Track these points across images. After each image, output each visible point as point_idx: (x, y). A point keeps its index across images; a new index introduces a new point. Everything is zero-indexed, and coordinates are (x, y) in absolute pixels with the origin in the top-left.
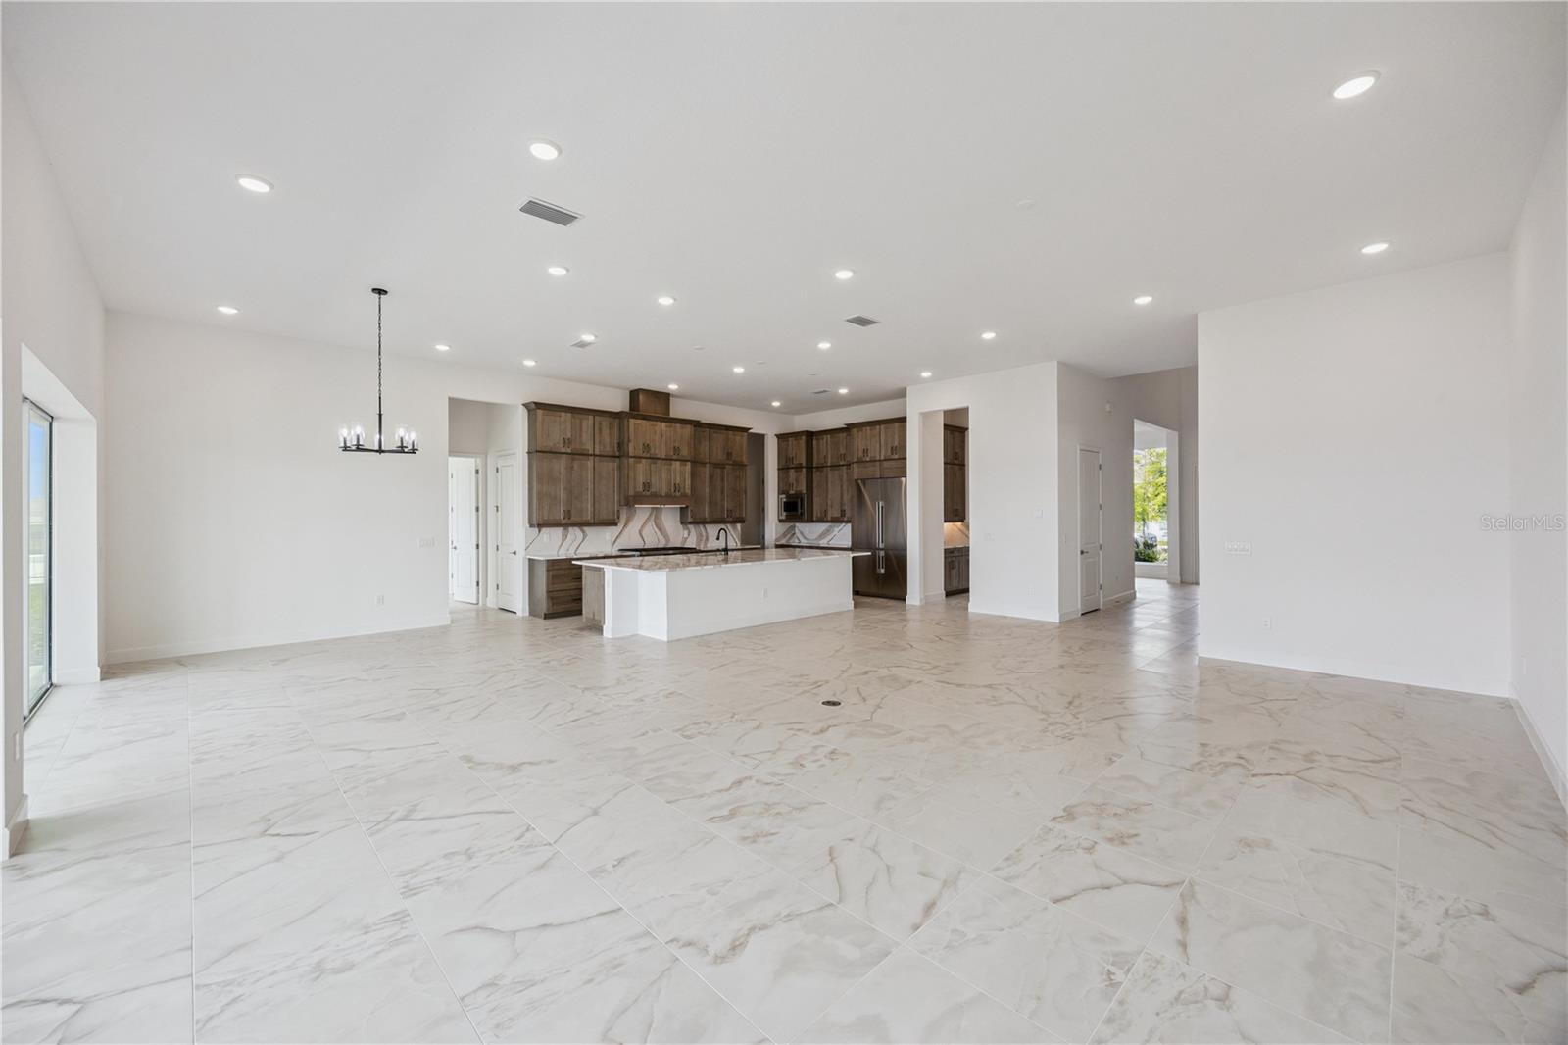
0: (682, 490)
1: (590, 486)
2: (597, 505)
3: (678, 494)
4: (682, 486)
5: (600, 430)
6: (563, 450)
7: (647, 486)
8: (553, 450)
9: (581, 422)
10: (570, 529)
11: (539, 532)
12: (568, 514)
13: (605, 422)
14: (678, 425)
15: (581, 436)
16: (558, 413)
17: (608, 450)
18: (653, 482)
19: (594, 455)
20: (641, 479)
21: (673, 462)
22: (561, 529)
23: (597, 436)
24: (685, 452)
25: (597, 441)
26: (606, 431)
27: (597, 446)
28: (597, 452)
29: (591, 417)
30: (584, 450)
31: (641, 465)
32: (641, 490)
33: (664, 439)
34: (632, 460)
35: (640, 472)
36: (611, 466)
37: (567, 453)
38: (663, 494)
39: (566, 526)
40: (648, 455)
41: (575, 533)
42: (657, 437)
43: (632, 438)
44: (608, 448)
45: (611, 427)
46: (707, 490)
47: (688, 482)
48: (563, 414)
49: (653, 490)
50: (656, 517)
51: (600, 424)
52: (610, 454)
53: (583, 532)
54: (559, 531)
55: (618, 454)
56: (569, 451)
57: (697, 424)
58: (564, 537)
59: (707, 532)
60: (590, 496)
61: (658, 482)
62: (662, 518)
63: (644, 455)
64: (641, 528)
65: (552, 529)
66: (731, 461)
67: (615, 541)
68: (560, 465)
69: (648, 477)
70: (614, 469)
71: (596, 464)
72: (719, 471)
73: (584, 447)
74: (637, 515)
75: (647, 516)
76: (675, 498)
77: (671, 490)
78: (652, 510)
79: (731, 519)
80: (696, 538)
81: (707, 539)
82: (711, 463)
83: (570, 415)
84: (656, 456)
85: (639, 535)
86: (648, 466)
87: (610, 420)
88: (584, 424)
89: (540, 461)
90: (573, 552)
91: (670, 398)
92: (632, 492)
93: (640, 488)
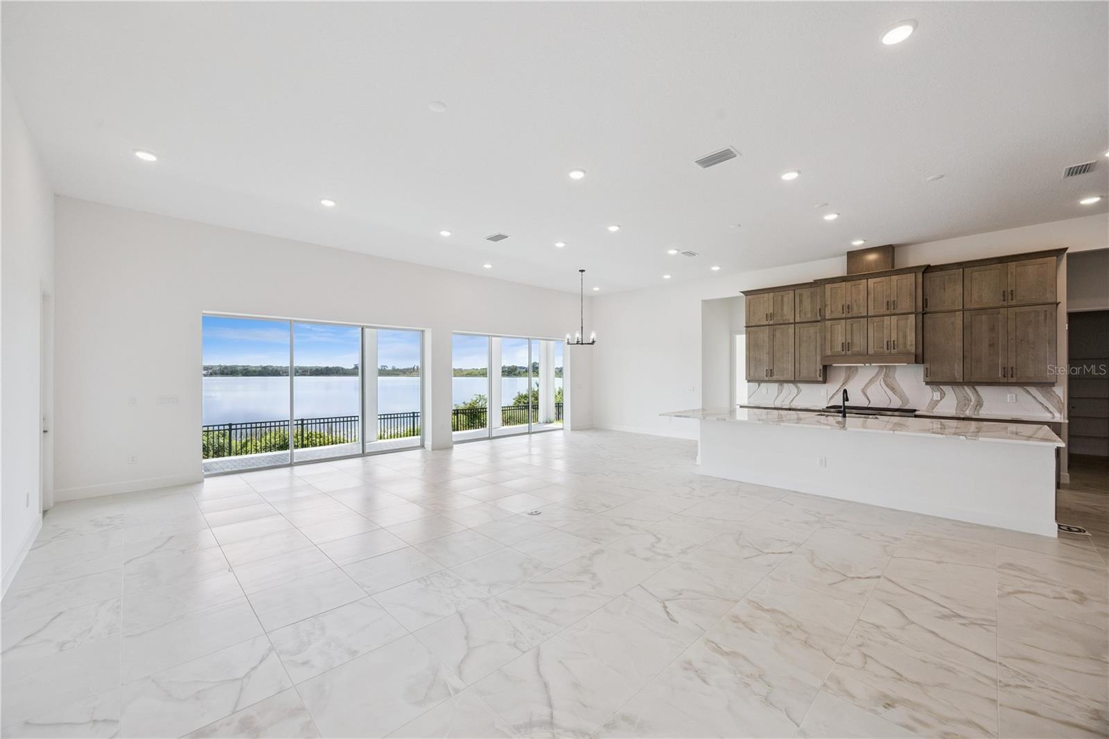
0: (901, 347)
1: (792, 350)
2: (797, 365)
3: (893, 351)
4: (901, 340)
5: (801, 301)
6: (767, 323)
7: (847, 346)
8: (758, 324)
9: (782, 297)
10: (785, 385)
11: (759, 385)
12: (771, 373)
13: (806, 293)
14: (895, 278)
15: (782, 309)
16: (762, 295)
17: (809, 317)
18: (856, 340)
19: (795, 323)
20: (840, 339)
21: (886, 318)
22: (777, 384)
23: (797, 306)
24: (906, 304)
25: (797, 312)
26: (807, 302)
27: (797, 316)
28: (798, 320)
29: (791, 293)
30: (786, 320)
31: (840, 326)
33: (871, 297)
34: (828, 323)
35: (840, 334)
36: (812, 330)
37: (769, 325)
38: (871, 351)
39: (781, 382)
40: (850, 315)
41: (789, 389)
42: (863, 295)
43: (828, 302)
44: (809, 315)
45: (813, 296)
46: (959, 344)
47: (911, 337)
48: (766, 295)
49: (856, 349)
50: (886, 376)
51: (801, 295)
52: (813, 320)
53: (798, 388)
54: (776, 386)
55: (819, 318)
56: (771, 322)
57: (928, 269)
58: (780, 392)
59: (979, 395)
60: (791, 358)
61: (863, 342)
62: (894, 378)
63: (844, 316)
64: (865, 387)
65: (769, 384)
66: (1013, 303)
67: (832, 397)
68: (764, 335)
69: (849, 337)
70: (816, 333)
71: (797, 331)
72: (984, 317)
73: (784, 318)
74: (859, 373)
75: (874, 375)
76: (886, 356)
77: (883, 348)
78: (878, 369)
79: (1014, 380)
80: (956, 402)
81: (980, 404)
82: (967, 310)
83: (772, 294)
84: (860, 315)
85: (862, 394)
86: (849, 327)
87: (812, 290)
88: (785, 299)
89: (748, 334)
90: (788, 403)
91: (896, 249)
92: (829, 353)
93: (840, 348)
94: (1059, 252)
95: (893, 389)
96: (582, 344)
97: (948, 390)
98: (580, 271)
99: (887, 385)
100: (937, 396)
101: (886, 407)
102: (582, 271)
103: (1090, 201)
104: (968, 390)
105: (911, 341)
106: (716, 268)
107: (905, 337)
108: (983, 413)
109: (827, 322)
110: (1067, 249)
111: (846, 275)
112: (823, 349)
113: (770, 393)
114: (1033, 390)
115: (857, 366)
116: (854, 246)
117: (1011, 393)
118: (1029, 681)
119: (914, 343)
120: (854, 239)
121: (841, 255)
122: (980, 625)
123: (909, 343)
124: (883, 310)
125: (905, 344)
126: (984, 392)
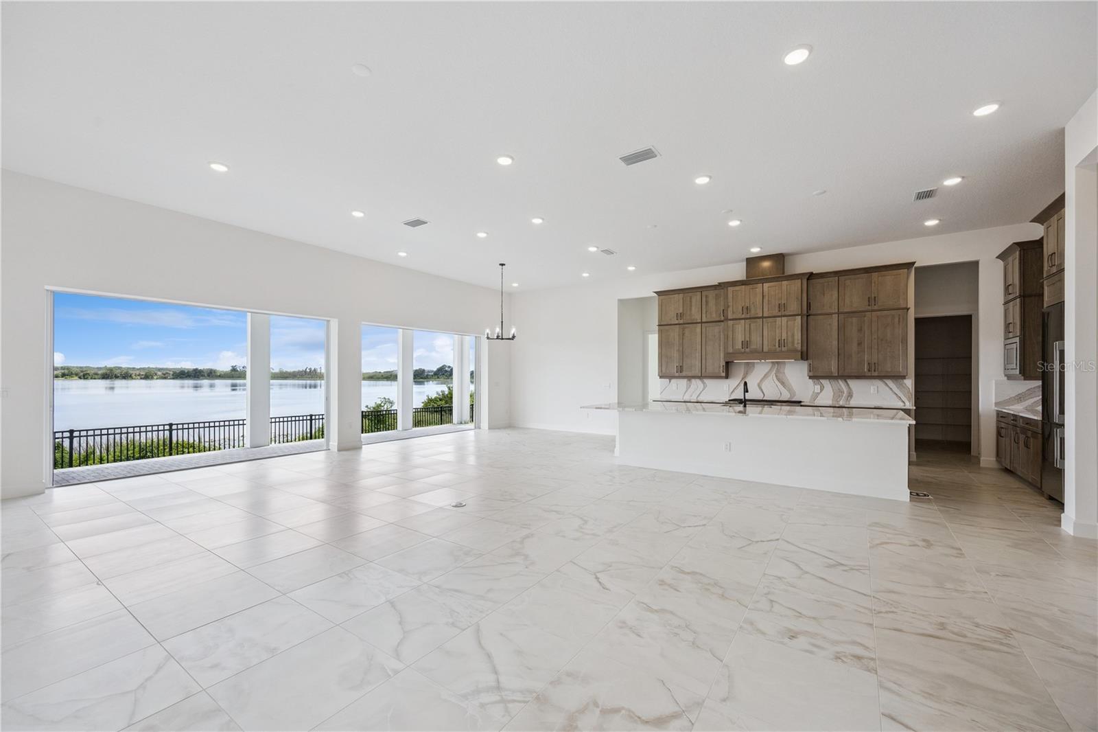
0: (790, 345)
1: (699, 347)
2: (704, 361)
3: (783, 349)
4: (790, 339)
5: (707, 302)
6: (677, 322)
7: (746, 344)
8: (669, 323)
9: (691, 298)
10: (693, 380)
11: (670, 381)
12: (681, 369)
13: (712, 294)
14: (785, 283)
15: (691, 309)
17: (714, 317)
18: (753, 338)
19: (702, 323)
20: (740, 338)
21: (778, 319)
22: (686, 380)
23: (704, 307)
24: (794, 307)
25: (704, 311)
26: (712, 303)
27: (704, 316)
28: (704, 320)
29: (699, 294)
30: (694, 319)
31: (740, 325)
32: (740, 347)
33: (766, 300)
34: (731, 323)
35: (740, 332)
36: (715, 330)
37: (679, 324)
38: (766, 349)
39: (690, 378)
40: (748, 316)
41: (697, 383)
42: (759, 298)
43: (730, 304)
44: (714, 315)
45: (717, 297)
46: (835, 343)
47: (798, 336)
48: (676, 295)
49: (753, 347)
50: (778, 371)
51: (706, 297)
52: (718, 319)
53: (704, 383)
54: (684, 381)
55: (722, 318)
56: (681, 322)
57: (811, 276)
58: (688, 387)
59: (849, 388)
60: (698, 355)
61: (759, 339)
62: (784, 373)
63: (743, 316)
64: (761, 381)
65: (678, 380)
66: (876, 308)
67: (732, 392)
68: (675, 333)
69: (748, 336)
70: (720, 332)
71: (704, 330)
72: (854, 320)
73: (693, 317)
74: (755, 370)
75: (767, 371)
76: (777, 353)
77: (775, 346)
78: (770, 365)
79: (876, 374)
80: (832, 394)
81: (850, 395)
82: (842, 313)
83: (681, 295)
84: (757, 316)
85: (758, 388)
86: (747, 326)
87: (717, 292)
88: (694, 300)
89: (661, 332)
90: (695, 398)
91: (786, 257)
92: (731, 350)
93: (739, 346)
94: (909, 265)
95: (783, 383)
96: (502, 339)
97: (825, 382)
98: (500, 264)
99: (778, 380)
100: (817, 388)
101: (777, 399)
102: (502, 265)
103: (932, 223)
104: (841, 383)
105: (798, 340)
106: (631, 268)
107: (793, 336)
108: (853, 403)
109: (729, 322)
110: (914, 263)
111: (745, 279)
112: (726, 348)
113: (678, 389)
114: (889, 382)
115: (754, 363)
116: (753, 253)
117: (873, 385)
118: (895, 607)
119: (800, 342)
120: (753, 247)
121: (743, 261)
122: (857, 570)
123: (796, 342)
124: (776, 312)
125: (793, 343)
126: (855, 385)
